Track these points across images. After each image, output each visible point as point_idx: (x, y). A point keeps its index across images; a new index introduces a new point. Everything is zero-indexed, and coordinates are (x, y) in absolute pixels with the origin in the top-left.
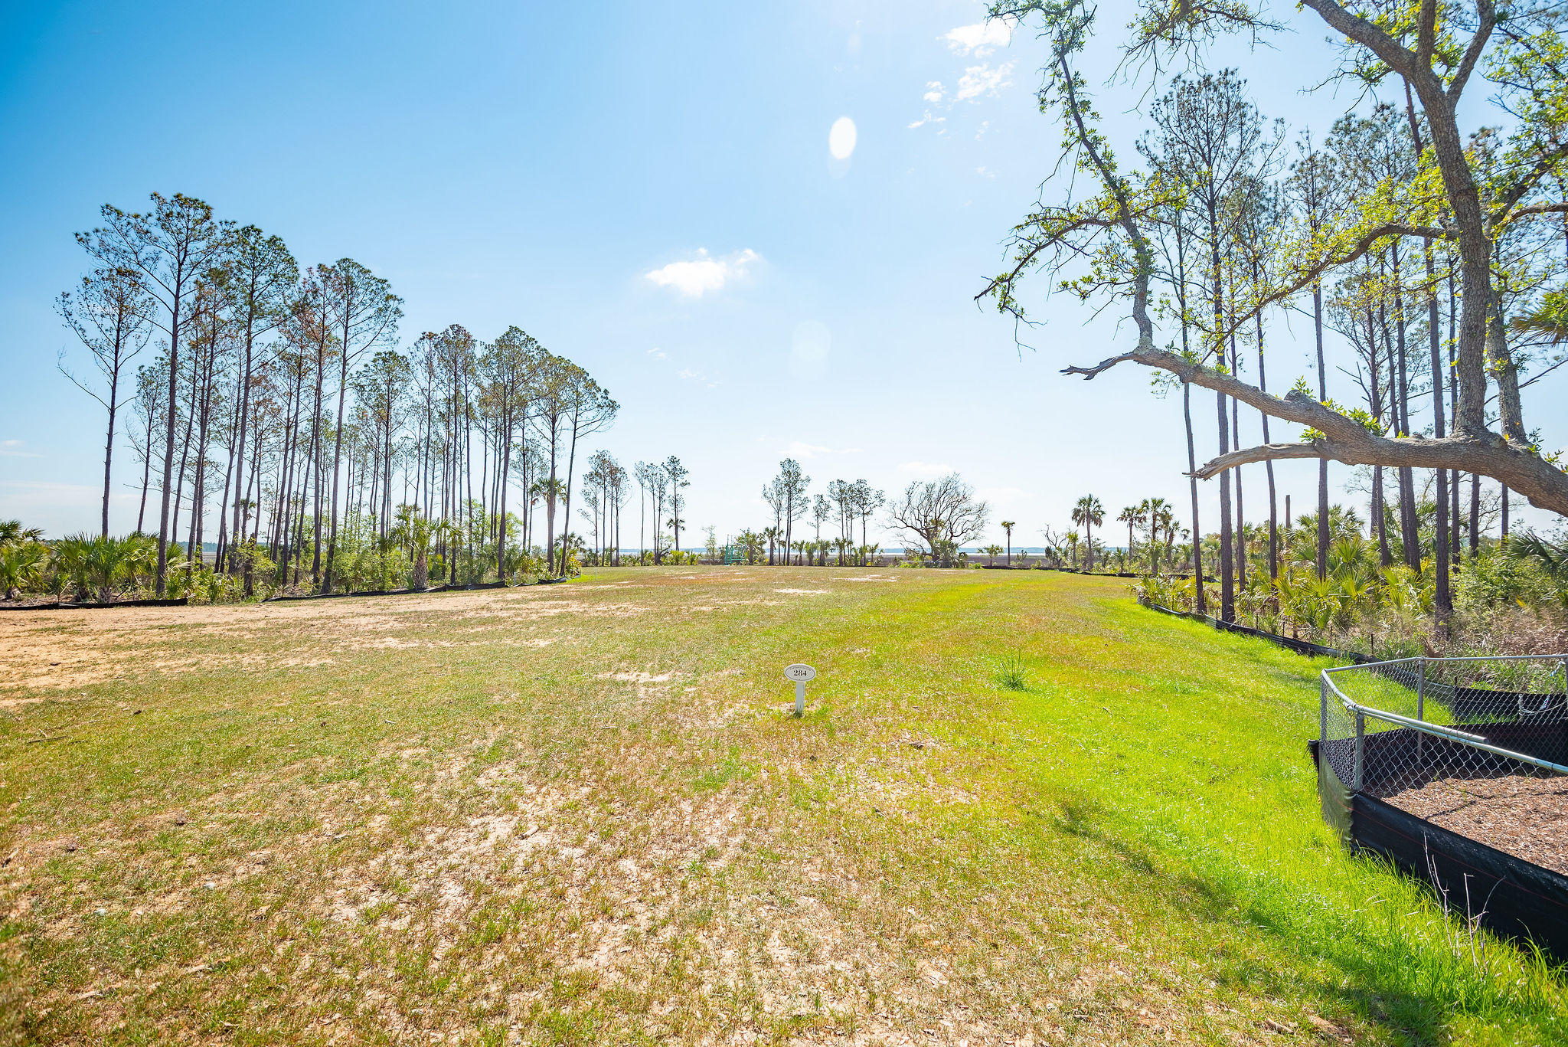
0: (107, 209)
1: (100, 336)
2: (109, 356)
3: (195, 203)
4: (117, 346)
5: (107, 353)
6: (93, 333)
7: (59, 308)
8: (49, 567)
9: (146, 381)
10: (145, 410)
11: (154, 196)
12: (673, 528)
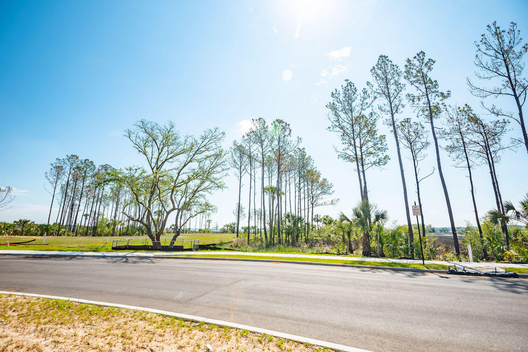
0: (57, 159)
1: (53, 180)
2: (54, 185)
3: (74, 156)
4: (56, 182)
5: (54, 184)
6: (51, 179)
7: (45, 175)
8: (35, 230)
9: (62, 188)
10: (61, 194)
11: (67, 156)
12: (208, 222)
